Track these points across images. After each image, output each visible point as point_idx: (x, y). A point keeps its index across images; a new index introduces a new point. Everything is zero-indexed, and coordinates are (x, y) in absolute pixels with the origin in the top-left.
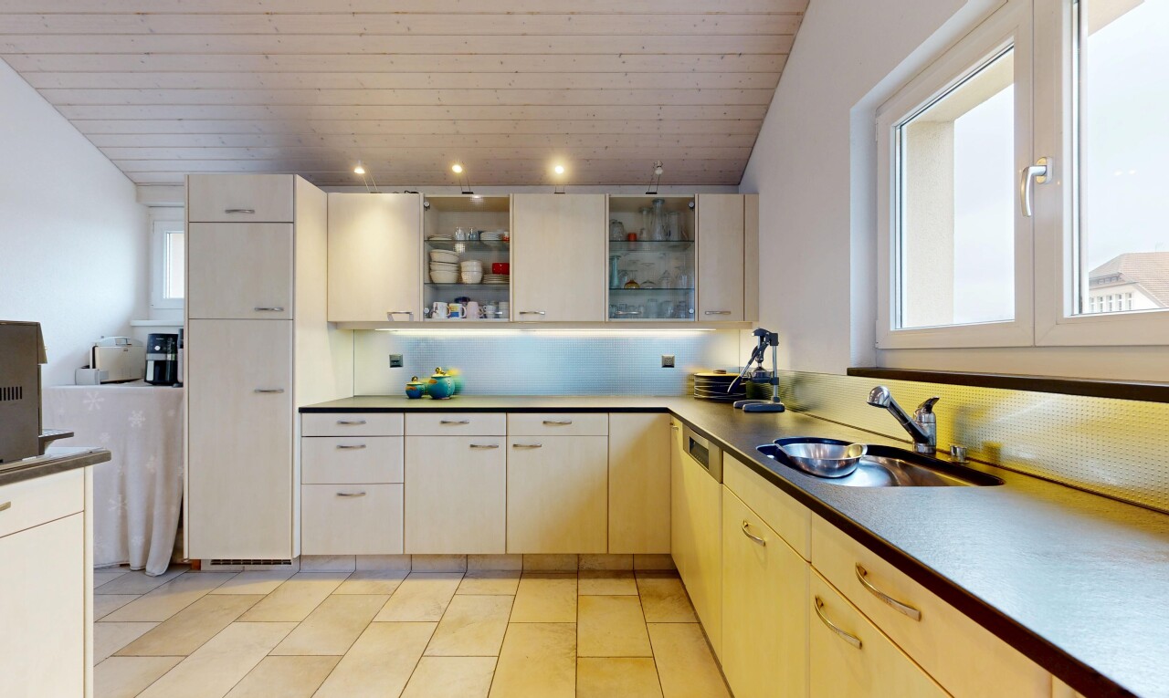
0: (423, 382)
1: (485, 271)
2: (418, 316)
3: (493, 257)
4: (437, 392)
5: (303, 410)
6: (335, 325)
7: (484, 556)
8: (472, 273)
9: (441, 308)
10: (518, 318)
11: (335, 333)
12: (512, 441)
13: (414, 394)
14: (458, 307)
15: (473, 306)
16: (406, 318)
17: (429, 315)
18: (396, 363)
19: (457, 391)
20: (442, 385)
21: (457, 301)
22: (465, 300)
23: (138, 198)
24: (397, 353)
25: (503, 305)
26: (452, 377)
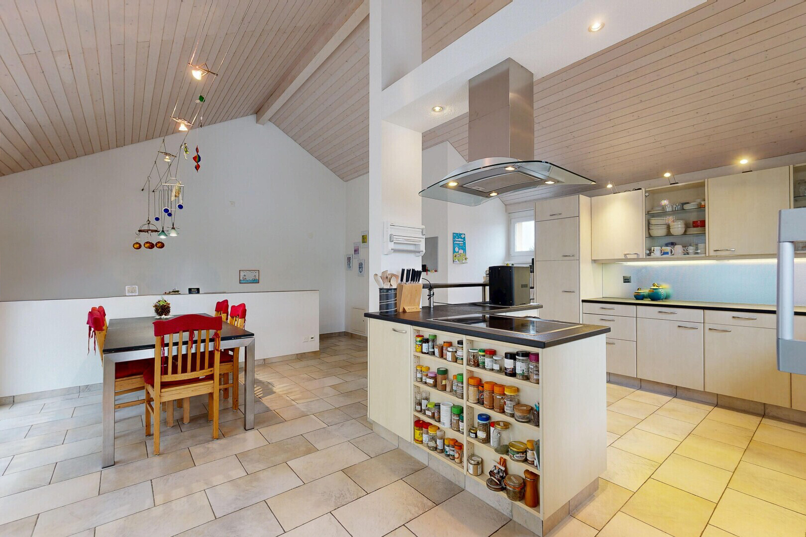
0: (645, 291)
1: (687, 226)
2: (643, 254)
3: (693, 217)
4: (654, 296)
5: (583, 301)
6: (594, 261)
7: (689, 390)
8: (678, 228)
9: (657, 251)
10: (712, 253)
11: (595, 265)
12: (707, 326)
13: (638, 297)
14: (668, 249)
15: (678, 249)
16: (635, 256)
17: (649, 255)
18: (627, 280)
19: (667, 298)
20: (657, 293)
21: (667, 245)
22: (673, 244)
23: (506, 211)
24: (627, 275)
25: (701, 246)
26: (664, 288)
